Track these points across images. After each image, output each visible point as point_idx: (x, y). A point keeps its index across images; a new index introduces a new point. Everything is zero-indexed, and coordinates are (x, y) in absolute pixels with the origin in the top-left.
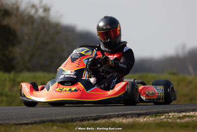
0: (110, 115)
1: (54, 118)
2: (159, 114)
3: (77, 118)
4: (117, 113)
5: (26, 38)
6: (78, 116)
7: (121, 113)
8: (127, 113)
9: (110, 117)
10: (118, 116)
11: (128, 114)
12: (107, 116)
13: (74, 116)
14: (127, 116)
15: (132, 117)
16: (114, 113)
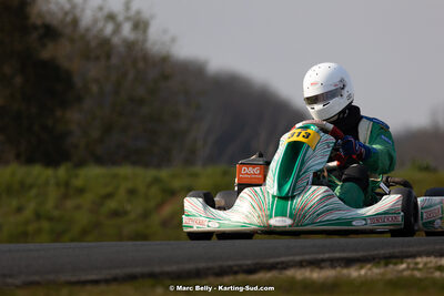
0: (282, 263)
1: (157, 269)
2: (394, 261)
3: (208, 269)
4: (298, 258)
5: (95, 88)
6: (211, 264)
7: (307, 257)
8: (321, 256)
9: (285, 266)
10: (301, 265)
11: (323, 260)
12: (278, 263)
13: (202, 265)
14: (323, 265)
15: (333, 267)
16: (291, 258)
